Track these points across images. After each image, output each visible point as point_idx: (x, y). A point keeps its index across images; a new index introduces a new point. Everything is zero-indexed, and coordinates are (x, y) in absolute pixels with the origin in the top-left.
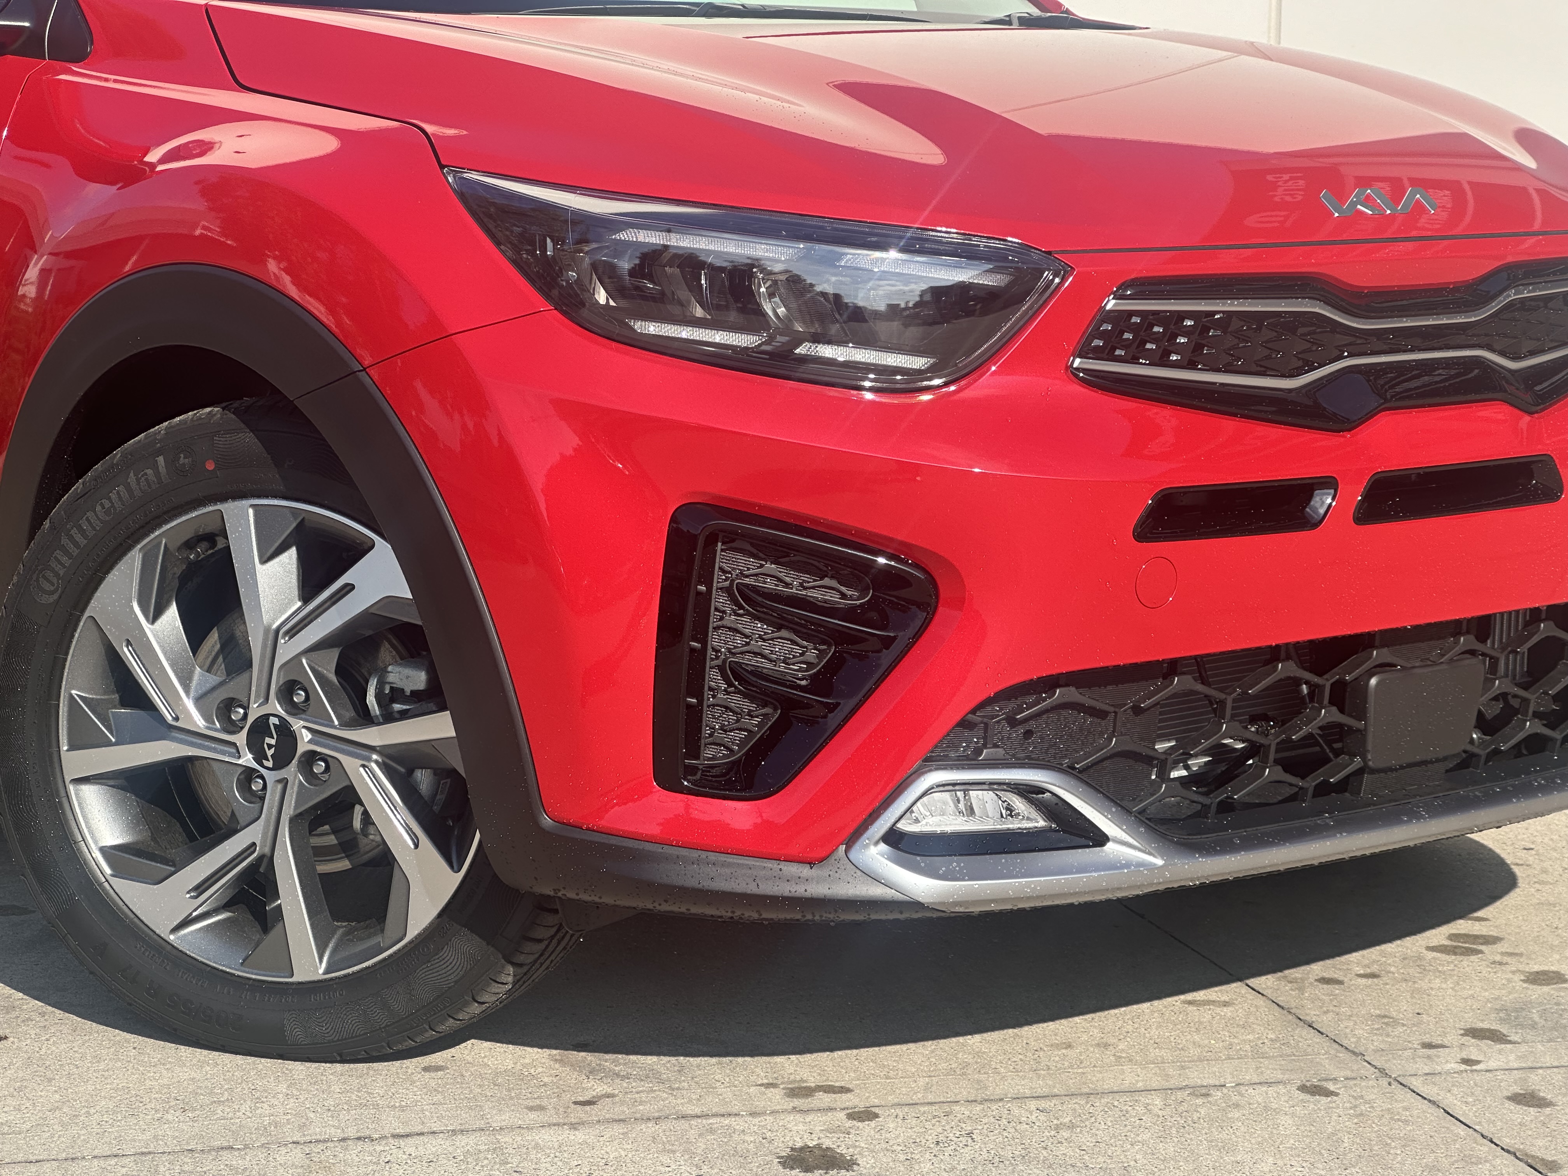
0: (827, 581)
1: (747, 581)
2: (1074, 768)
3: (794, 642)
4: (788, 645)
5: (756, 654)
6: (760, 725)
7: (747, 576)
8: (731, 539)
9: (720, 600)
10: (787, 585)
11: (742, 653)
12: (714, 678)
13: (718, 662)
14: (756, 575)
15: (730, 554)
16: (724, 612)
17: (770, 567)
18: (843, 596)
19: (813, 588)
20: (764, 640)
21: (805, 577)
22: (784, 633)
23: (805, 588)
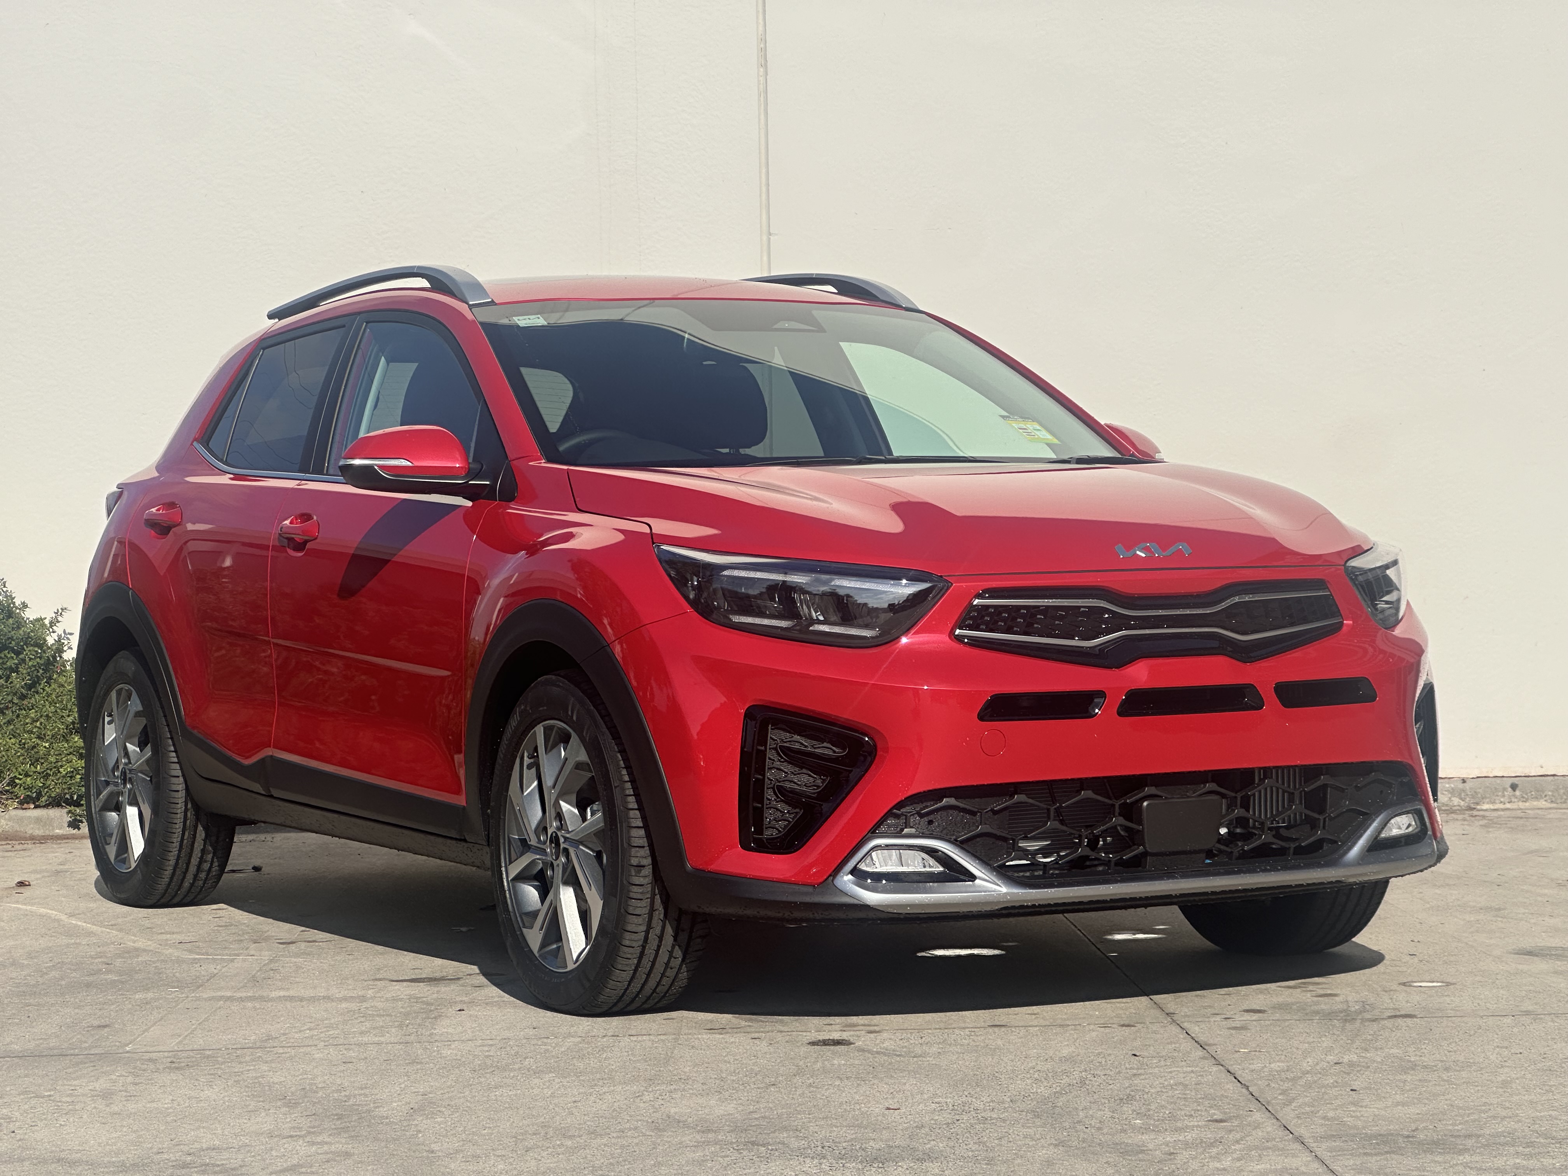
0: (825, 744)
1: (785, 744)
2: (957, 841)
3: (810, 776)
4: (807, 777)
5: (791, 781)
6: (793, 819)
7: (785, 742)
8: (778, 724)
9: (771, 754)
10: (806, 746)
11: (784, 781)
12: (769, 794)
13: (771, 786)
14: (790, 741)
15: (776, 731)
16: (774, 760)
17: (797, 737)
18: (834, 752)
19: (819, 748)
20: (795, 775)
21: (814, 742)
22: (804, 771)
23: (815, 748)
